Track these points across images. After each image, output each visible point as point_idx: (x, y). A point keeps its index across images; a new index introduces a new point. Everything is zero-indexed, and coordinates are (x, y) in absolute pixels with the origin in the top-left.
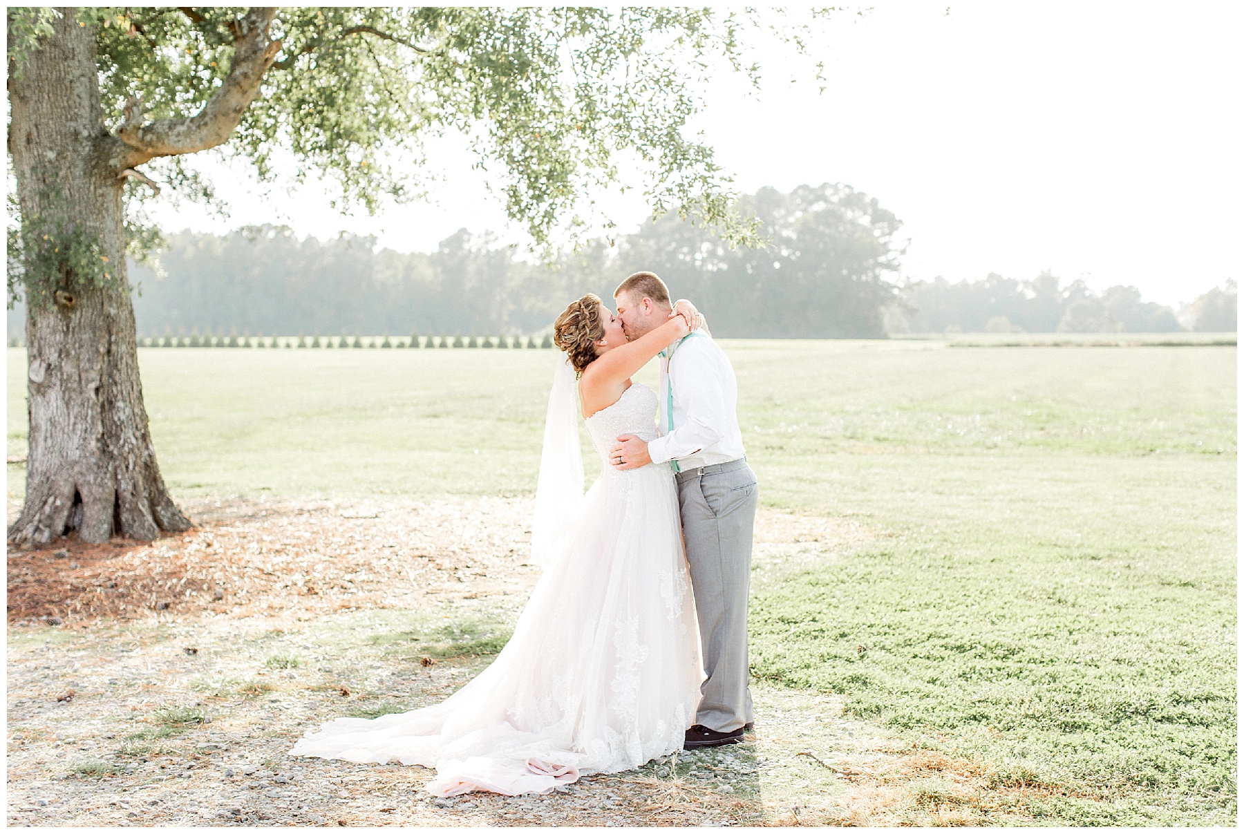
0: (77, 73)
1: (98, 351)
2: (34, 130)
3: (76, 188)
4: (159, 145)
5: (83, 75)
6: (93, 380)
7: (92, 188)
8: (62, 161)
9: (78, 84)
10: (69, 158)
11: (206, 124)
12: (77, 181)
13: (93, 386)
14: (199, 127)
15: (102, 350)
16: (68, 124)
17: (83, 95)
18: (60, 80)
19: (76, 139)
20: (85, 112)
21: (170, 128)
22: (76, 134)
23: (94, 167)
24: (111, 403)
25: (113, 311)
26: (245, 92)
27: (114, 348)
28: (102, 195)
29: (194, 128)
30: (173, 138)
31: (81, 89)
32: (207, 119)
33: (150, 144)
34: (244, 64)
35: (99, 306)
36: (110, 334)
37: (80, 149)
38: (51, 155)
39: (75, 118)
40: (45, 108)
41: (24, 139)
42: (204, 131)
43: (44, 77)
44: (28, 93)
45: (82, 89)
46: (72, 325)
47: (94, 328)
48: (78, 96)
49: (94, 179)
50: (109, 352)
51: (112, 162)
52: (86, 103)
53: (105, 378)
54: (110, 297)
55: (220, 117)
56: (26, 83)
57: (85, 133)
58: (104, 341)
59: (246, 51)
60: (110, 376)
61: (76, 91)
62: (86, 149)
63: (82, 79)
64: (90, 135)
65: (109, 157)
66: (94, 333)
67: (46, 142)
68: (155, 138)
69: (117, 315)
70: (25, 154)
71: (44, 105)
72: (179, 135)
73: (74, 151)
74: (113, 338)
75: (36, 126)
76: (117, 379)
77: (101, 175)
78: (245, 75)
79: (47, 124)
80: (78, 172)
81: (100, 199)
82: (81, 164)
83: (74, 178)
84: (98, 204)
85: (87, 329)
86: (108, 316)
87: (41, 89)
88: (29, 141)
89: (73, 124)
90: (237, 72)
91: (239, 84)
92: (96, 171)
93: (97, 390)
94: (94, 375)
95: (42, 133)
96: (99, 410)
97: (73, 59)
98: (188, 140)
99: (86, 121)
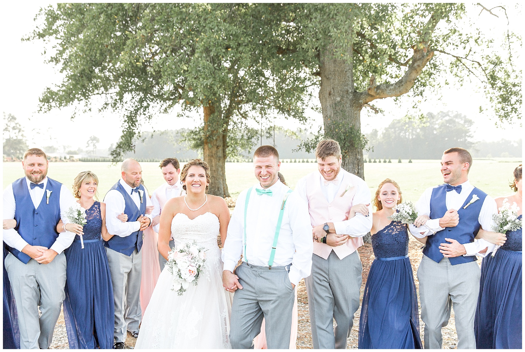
0: (348, 68)
1: (355, 172)
2: (332, 90)
3: (347, 111)
4: (382, 94)
5: (349, 69)
7: (353, 111)
8: (342, 101)
10: (345, 100)
11: (402, 85)
12: (348, 109)
14: (399, 87)
15: (356, 172)
17: (350, 77)
18: (342, 71)
19: (347, 93)
20: (350, 83)
21: (387, 87)
22: (347, 91)
23: (354, 103)
25: (359, 157)
26: (418, 73)
27: (360, 171)
28: (356, 114)
29: (397, 87)
30: (388, 91)
31: (349, 74)
32: (403, 83)
33: (378, 94)
34: (418, 62)
35: (355, 156)
36: (358, 166)
37: (349, 97)
38: (338, 99)
39: (347, 85)
40: (337, 82)
41: (328, 94)
42: (401, 88)
43: (336, 70)
44: (330, 77)
46: (346, 162)
47: (353, 164)
48: (348, 77)
49: (354, 108)
51: (360, 101)
52: (350, 79)
54: (358, 152)
55: (408, 83)
56: (329, 73)
57: (350, 91)
58: (356, 168)
59: (419, 57)
61: (347, 75)
62: (351, 97)
63: (349, 70)
64: (352, 92)
65: (359, 99)
66: (353, 165)
67: (336, 94)
69: (360, 158)
70: (328, 100)
72: (391, 90)
73: (347, 97)
74: (359, 167)
75: (333, 88)
77: (356, 106)
78: (419, 66)
79: (337, 88)
80: (348, 105)
82: (349, 102)
83: (347, 107)
84: (355, 117)
85: (351, 164)
86: (358, 159)
87: (335, 74)
88: (330, 94)
89: (346, 87)
90: (415, 65)
91: (416, 69)
92: (354, 105)
95: (335, 91)
98: (394, 92)
99: (350, 86)
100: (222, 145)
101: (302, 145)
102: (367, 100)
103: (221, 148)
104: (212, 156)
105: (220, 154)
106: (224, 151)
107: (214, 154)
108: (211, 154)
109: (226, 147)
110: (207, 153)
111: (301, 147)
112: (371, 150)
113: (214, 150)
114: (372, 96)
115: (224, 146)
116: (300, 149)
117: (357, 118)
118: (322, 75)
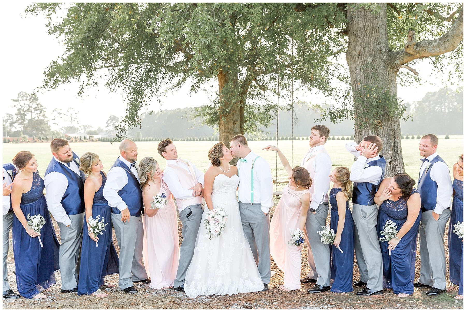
0: (381, 23)
1: (390, 145)
2: (362, 50)
3: (380, 74)
4: (423, 52)
5: (383, 25)
6: (389, 159)
7: (387, 73)
8: (375, 63)
9: (381, 29)
10: (378, 61)
11: (448, 41)
12: (381, 71)
13: (389, 161)
15: (392, 145)
16: (377, 46)
17: (383, 33)
18: (374, 27)
19: (381, 53)
20: (384, 41)
21: (429, 44)
22: (381, 50)
23: (388, 64)
24: (395, 168)
25: (396, 128)
27: (396, 144)
28: (391, 77)
29: (442, 43)
30: (431, 48)
33: (419, 52)
35: (391, 126)
36: (394, 138)
37: (382, 57)
38: (370, 60)
39: (380, 43)
40: (368, 40)
41: (357, 54)
42: (447, 44)
43: (367, 26)
44: (359, 34)
45: (382, 30)
47: (388, 135)
49: (388, 70)
50: (394, 146)
51: (396, 62)
52: (384, 36)
53: (393, 157)
54: (395, 122)
55: (455, 37)
56: (359, 30)
57: (384, 50)
60: (395, 156)
61: (380, 32)
62: (385, 57)
64: (386, 51)
65: (395, 60)
66: (389, 137)
67: (367, 54)
68: (421, 49)
70: (358, 61)
71: (367, 38)
72: (434, 46)
73: (380, 58)
74: (396, 139)
75: (363, 48)
76: (398, 158)
77: (391, 68)
79: (368, 47)
80: (381, 67)
81: (390, 79)
82: (382, 63)
83: (380, 69)
84: (390, 80)
86: (394, 130)
87: (366, 32)
88: (359, 55)
89: (379, 46)
92: (389, 66)
93: (390, 162)
94: (389, 156)
95: (366, 50)
96: (391, 171)
97: (379, 17)
98: (438, 49)
99: (384, 45)
100: (239, 120)
101: (327, 114)
102: (405, 60)
103: (238, 123)
104: (229, 132)
105: (237, 129)
106: (241, 127)
107: (231, 130)
108: (227, 130)
109: (243, 121)
110: (223, 128)
111: (325, 117)
112: (410, 118)
113: (231, 125)
114: (410, 55)
115: (241, 121)
116: (324, 118)
117: (393, 83)
118: (350, 33)
